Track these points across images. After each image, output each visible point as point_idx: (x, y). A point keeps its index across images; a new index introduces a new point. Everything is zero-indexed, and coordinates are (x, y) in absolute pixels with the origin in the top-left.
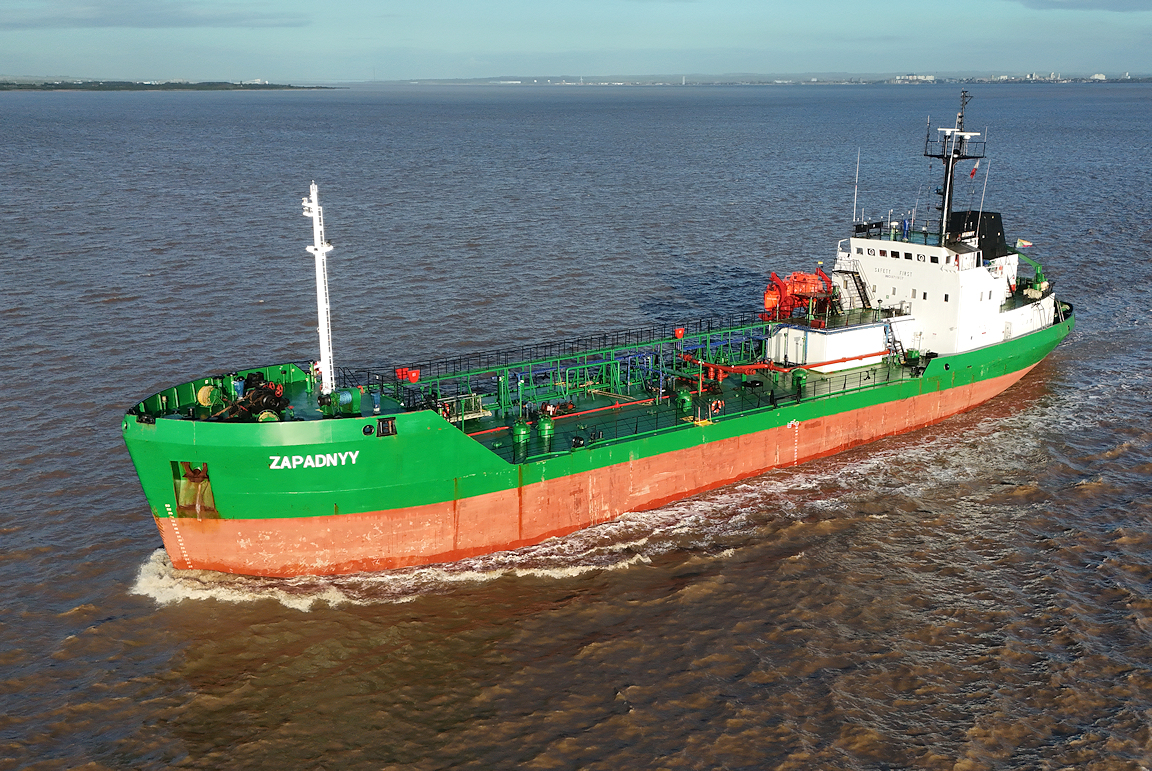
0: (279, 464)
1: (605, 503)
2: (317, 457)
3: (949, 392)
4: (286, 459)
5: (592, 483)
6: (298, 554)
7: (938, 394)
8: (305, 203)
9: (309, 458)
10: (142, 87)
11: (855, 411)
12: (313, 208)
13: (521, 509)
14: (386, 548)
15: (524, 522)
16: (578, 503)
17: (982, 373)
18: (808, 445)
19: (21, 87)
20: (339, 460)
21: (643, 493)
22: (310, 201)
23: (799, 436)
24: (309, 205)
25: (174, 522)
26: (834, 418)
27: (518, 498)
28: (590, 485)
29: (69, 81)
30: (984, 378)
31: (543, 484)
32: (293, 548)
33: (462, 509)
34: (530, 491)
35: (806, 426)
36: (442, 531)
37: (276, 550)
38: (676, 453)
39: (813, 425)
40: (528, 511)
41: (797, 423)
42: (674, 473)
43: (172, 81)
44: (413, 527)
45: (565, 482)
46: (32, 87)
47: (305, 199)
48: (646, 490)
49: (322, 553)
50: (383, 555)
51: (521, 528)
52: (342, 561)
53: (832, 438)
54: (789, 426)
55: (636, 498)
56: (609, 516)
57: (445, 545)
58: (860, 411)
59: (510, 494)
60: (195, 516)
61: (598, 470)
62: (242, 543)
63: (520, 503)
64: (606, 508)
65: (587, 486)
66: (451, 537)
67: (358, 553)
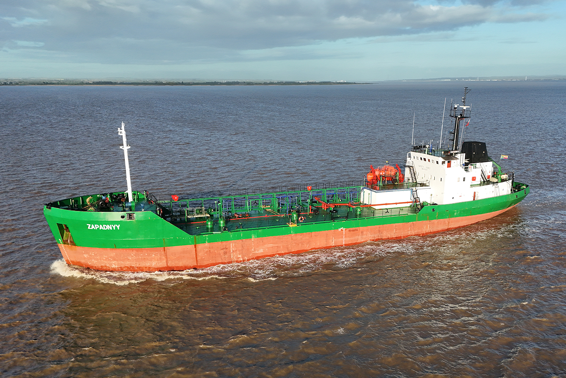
0: (91, 227)
1: (239, 254)
2: (104, 226)
3: (435, 221)
4: (92, 225)
5: (232, 246)
6: (105, 262)
7: (428, 222)
8: (119, 130)
9: (101, 226)
10: (299, 84)
11: (378, 226)
12: (122, 132)
13: (196, 253)
14: (138, 263)
15: (198, 258)
16: (225, 253)
17: (455, 214)
18: (351, 239)
19: (256, 84)
20: (113, 228)
21: (259, 252)
22: (121, 129)
23: (345, 234)
24: (121, 131)
25: (63, 245)
26: (365, 228)
27: (195, 249)
28: (231, 247)
29: (272, 81)
30: (456, 216)
31: (207, 244)
32: (103, 259)
33: (168, 251)
34: (200, 247)
35: (349, 231)
36: (160, 259)
37: (97, 260)
38: (277, 237)
39: (353, 231)
40: (200, 254)
41: (344, 229)
42: (276, 245)
43: (310, 81)
44: (147, 256)
45: (218, 244)
46: (260, 84)
47: (119, 128)
48: (261, 251)
49: (114, 262)
50: (138, 266)
51: (197, 261)
52: (123, 266)
53: (364, 236)
54: (340, 230)
55: (256, 254)
56: (242, 260)
57: (163, 264)
58: (381, 226)
59: (191, 247)
60: (68, 244)
61: (235, 241)
62: (85, 256)
63: (196, 251)
64: (240, 256)
65: (230, 247)
66: (165, 261)
67: (127, 264)
